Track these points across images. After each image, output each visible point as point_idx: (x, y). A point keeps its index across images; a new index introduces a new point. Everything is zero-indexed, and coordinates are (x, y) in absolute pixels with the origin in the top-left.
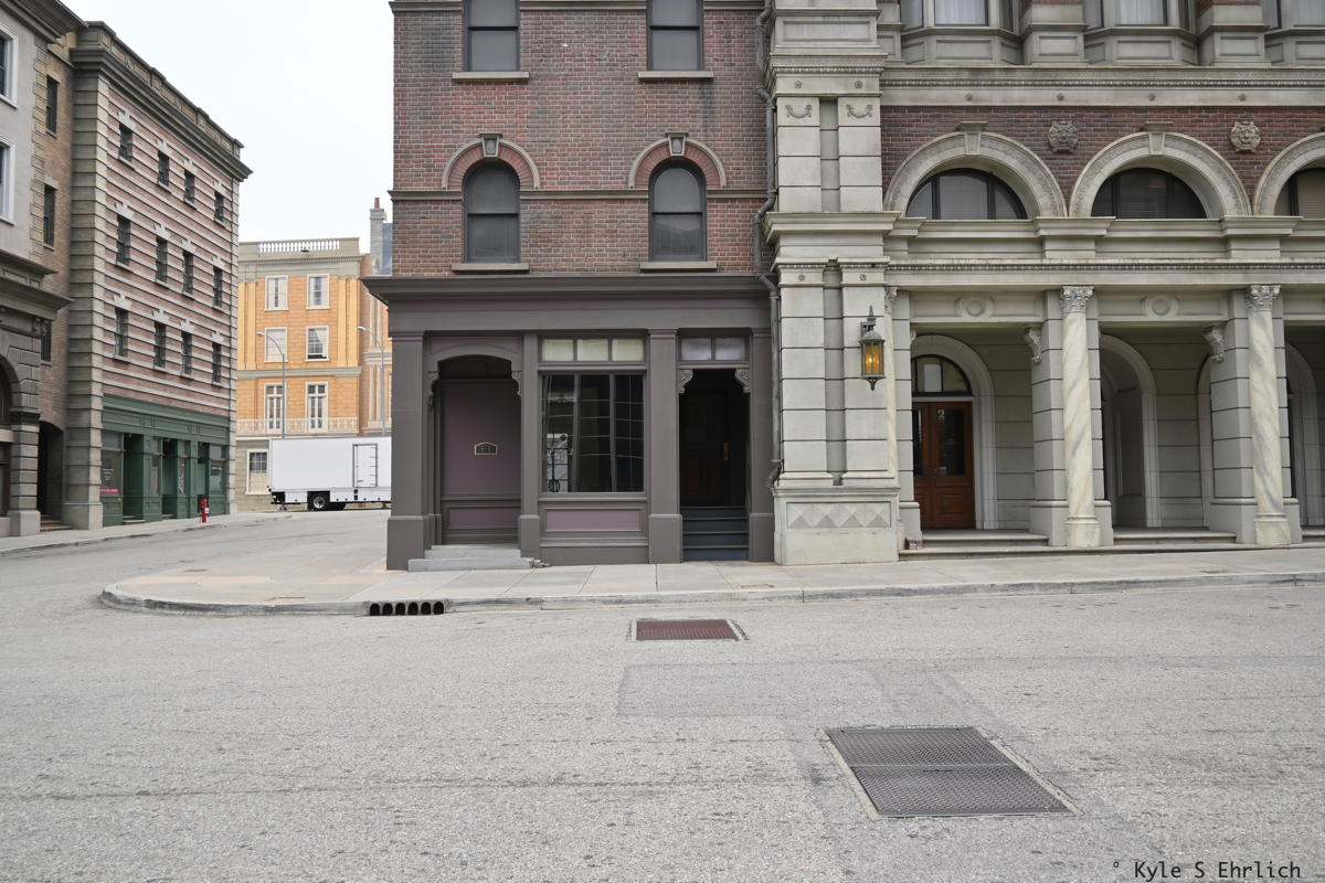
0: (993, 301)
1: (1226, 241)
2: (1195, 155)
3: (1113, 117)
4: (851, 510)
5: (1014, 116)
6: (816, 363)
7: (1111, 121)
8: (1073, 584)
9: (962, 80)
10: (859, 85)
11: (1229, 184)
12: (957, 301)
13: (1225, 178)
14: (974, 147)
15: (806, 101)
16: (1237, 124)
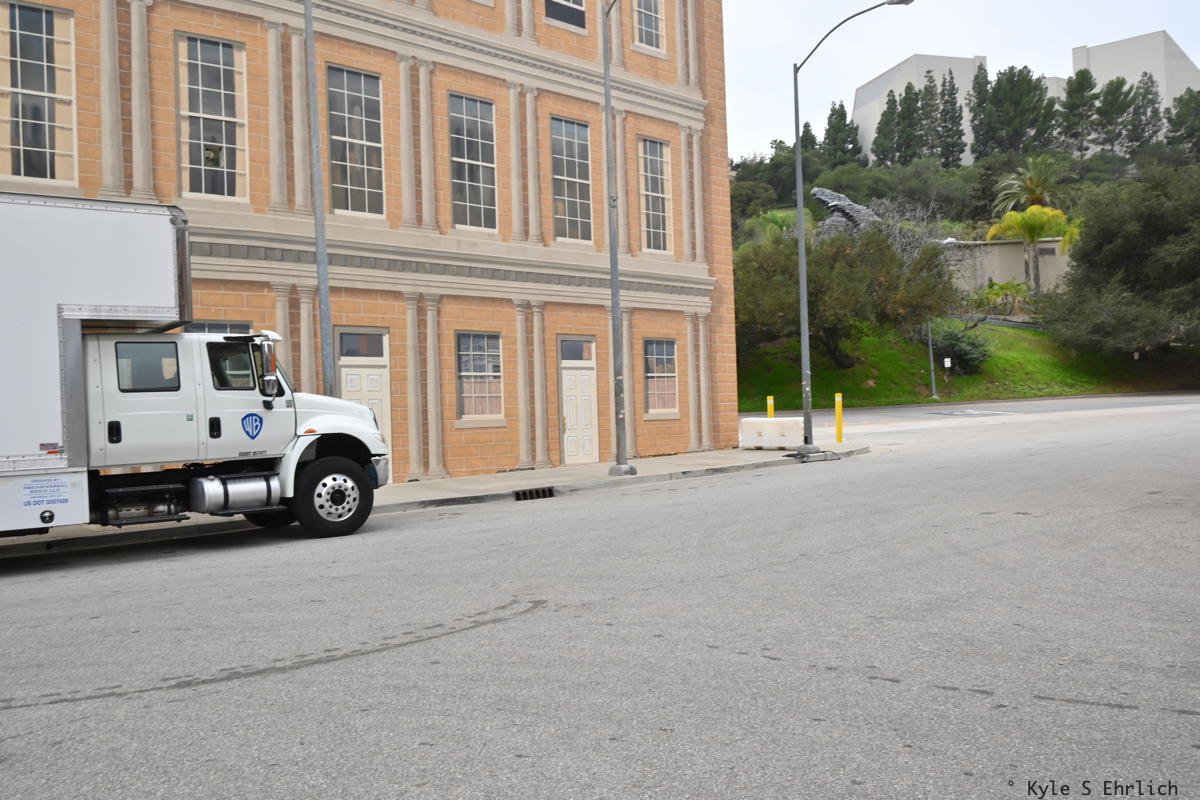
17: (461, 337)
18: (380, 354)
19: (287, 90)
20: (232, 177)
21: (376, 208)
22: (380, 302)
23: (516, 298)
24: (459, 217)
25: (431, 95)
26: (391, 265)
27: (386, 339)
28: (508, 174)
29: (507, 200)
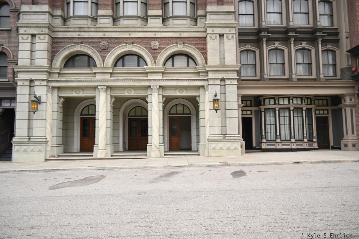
0: (83, 90)
1: (147, 73)
2: (140, 50)
3: (119, 40)
4: (32, 147)
5: (91, 40)
6: (26, 107)
7: (118, 41)
8: (38, 170)
9: (76, 30)
10: (42, 31)
11: (150, 58)
12: (73, 90)
13: (148, 56)
14: (78, 48)
15: (27, 36)
16: (153, 42)
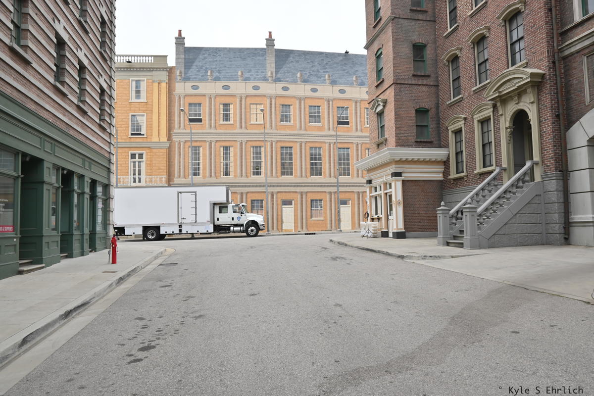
17: (312, 201)
18: (292, 205)
19: (272, 153)
20: (260, 172)
21: (291, 174)
22: (292, 194)
23: (327, 191)
24: (312, 174)
25: (305, 149)
26: (295, 186)
27: (293, 202)
28: (326, 163)
29: (325, 169)
